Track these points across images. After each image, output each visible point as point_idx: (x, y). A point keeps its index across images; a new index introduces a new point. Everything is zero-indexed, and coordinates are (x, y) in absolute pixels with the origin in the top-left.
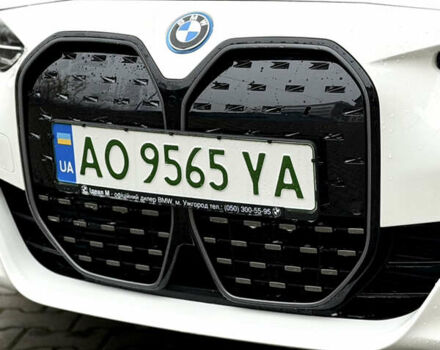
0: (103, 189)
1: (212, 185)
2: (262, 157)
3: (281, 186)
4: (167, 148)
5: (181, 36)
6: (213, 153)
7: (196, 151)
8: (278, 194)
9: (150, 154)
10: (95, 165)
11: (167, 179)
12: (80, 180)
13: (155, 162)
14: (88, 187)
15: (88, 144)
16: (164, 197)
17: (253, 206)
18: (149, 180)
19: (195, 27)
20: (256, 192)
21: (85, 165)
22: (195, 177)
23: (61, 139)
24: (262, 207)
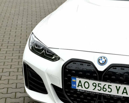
0: (83, 90)
1: (108, 91)
2: (120, 87)
3: (123, 92)
4: (99, 84)
5: (101, 62)
6: (109, 86)
7: (105, 85)
8: (122, 94)
9: (94, 85)
10: (81, 86)
11: (98, 90)
12: (77, 88)
13: (96, 86)
14: (79, 90)
15: (80, 81)
16: (97, 93)
17: (117, 96)
18: (94, 89)
19: (104, 60)
20: (118, 93)
21: (79, 85)
22: (105, 90)
23: (73, 80)
24: (119, 96)
